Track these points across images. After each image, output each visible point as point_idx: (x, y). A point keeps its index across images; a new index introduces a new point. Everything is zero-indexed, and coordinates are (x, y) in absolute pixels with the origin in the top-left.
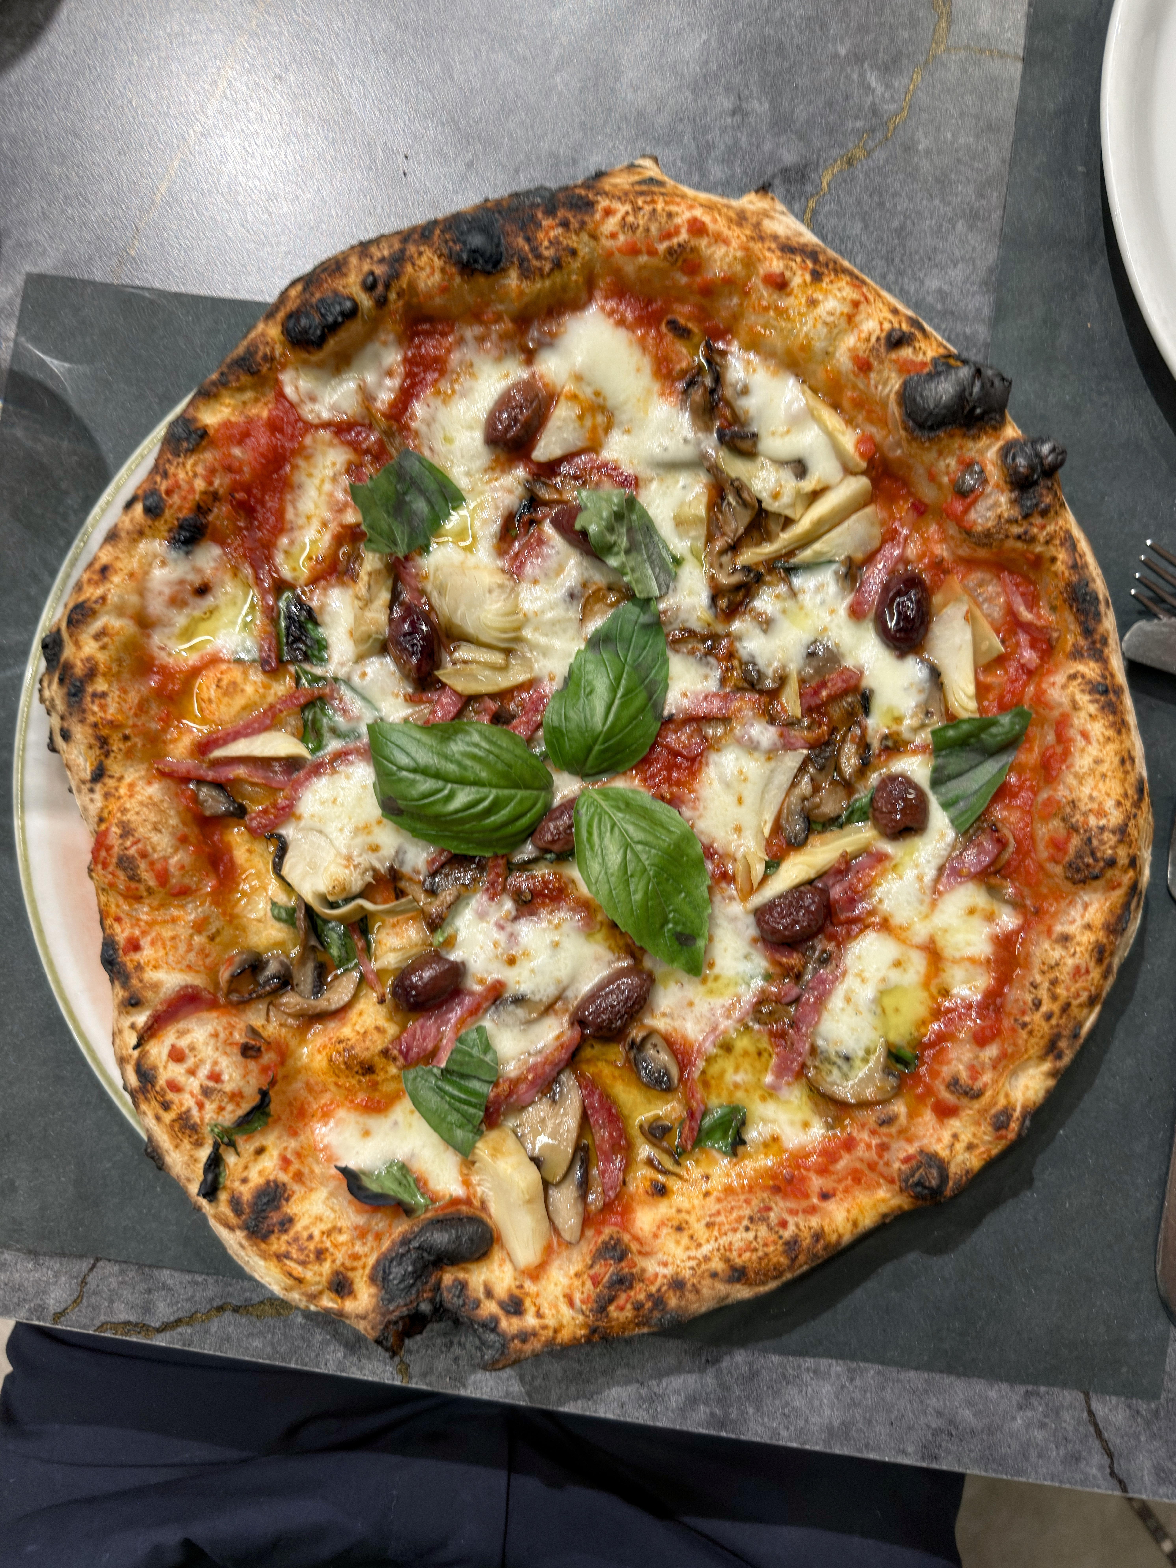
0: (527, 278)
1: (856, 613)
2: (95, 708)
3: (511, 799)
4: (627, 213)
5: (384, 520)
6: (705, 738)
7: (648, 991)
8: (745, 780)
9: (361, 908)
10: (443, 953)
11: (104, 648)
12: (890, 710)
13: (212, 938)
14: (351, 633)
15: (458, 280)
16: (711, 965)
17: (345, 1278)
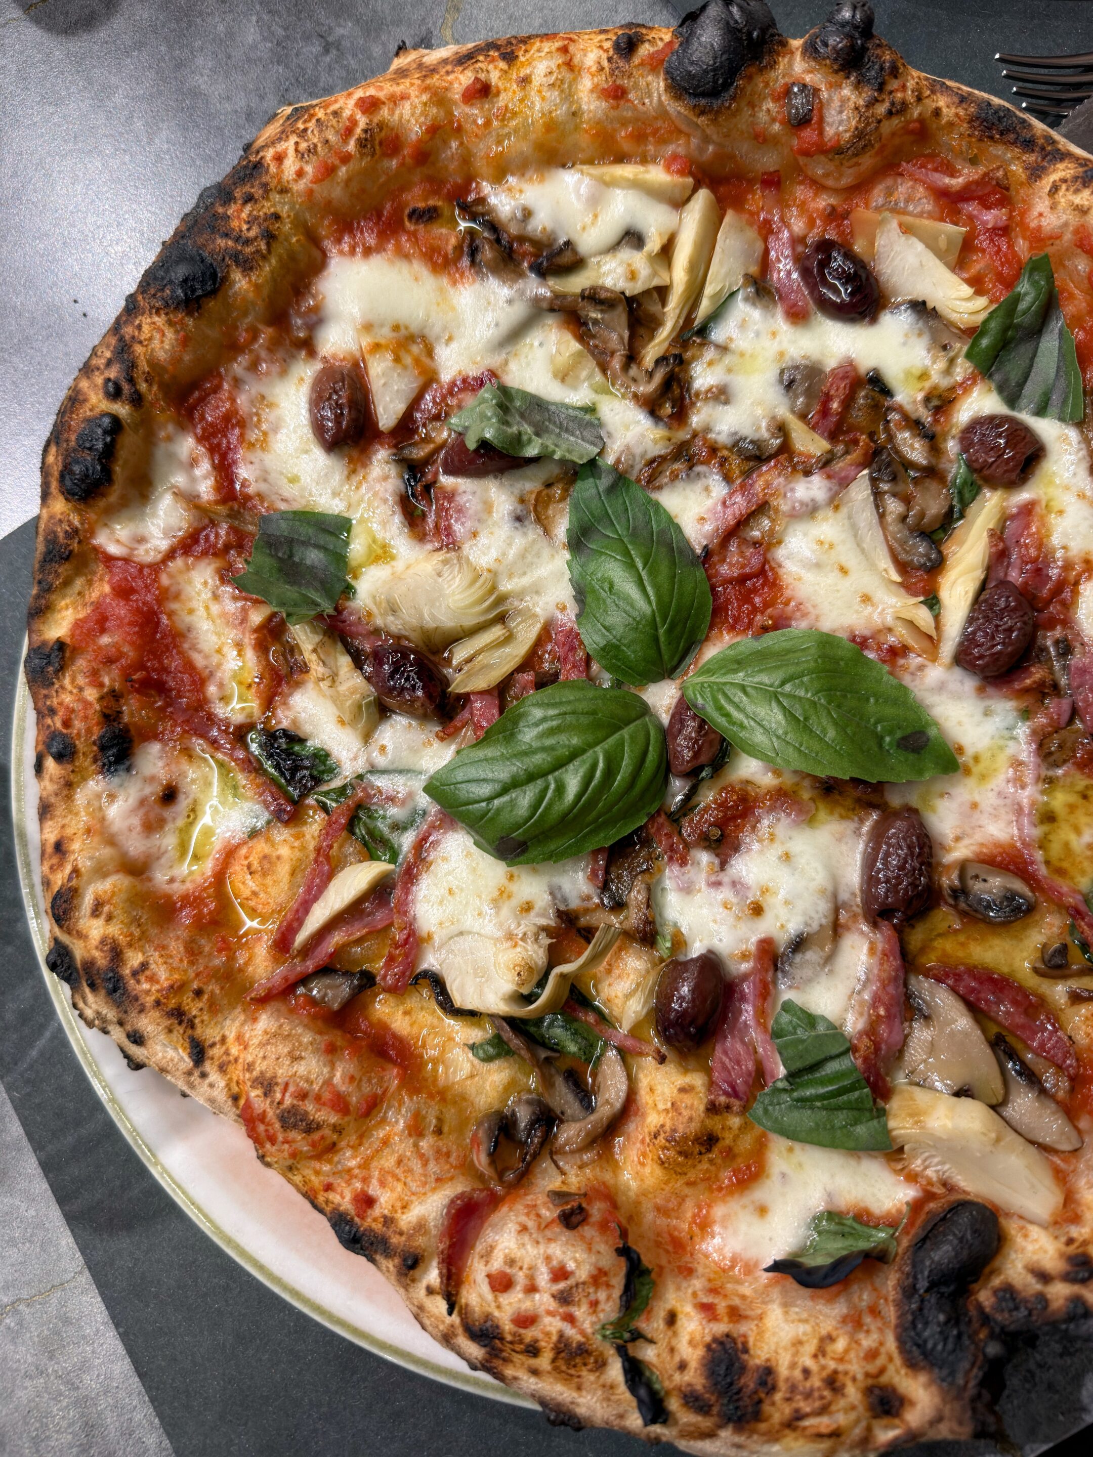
0: (251, 269)
1: (797, 316)
2: (146, 986)
3: (621, 744)
4: (297, 143)
5: (290, 592)
6: (756, 544)
7: (922, 825)
8: (831, 546)
9: (563, 976)
10: (682, 958)
11: (110, 918)
12: (908, 374)
13: (439, 1132)
14: (342, 722)
15: (190, 322)
16: (960, 750)
17: (884, 1388)
